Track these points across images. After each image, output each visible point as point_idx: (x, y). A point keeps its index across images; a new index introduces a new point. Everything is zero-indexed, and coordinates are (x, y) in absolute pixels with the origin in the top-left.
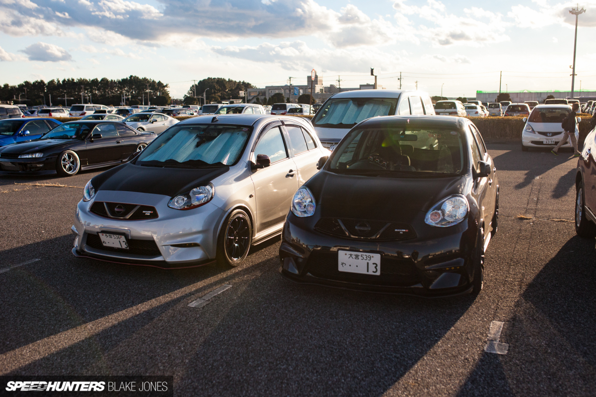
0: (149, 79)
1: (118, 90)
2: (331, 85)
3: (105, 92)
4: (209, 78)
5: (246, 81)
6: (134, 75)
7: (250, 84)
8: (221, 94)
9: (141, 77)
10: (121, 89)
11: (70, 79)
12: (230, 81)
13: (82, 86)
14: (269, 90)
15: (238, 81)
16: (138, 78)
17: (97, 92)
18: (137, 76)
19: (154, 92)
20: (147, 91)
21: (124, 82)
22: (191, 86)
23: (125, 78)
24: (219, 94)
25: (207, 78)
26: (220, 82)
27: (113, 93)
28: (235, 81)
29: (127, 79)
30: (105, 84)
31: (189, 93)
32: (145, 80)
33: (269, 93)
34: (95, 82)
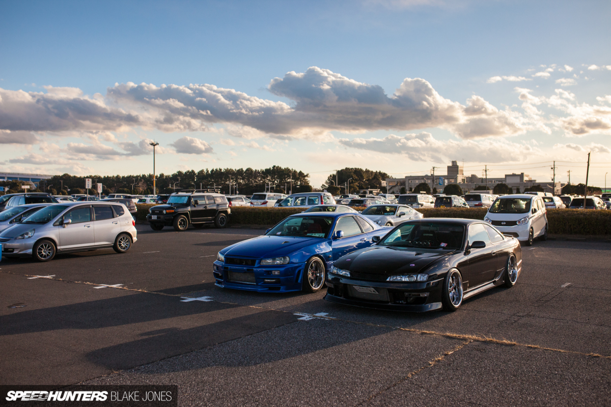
0: (291, 169)
1: (261, 180)
2: (472, 175)
3: (249, 181)
4: (346, 168)
5: (383, 171)
6: (277, 166)
7: (386, 174)
8: (359, 183)
9: (283, 167)
10: (264, 178)
11: (218, 169)
12: (367, 171)
13: (230, 176)
14: (409, 180)
15: (374, 171)
16: (281, 168)
17: (241, 181)
18: (280, 166)
19: (295, 181)
20: (289, 180)
21: (267, 172)
22: (329, 176)
23: (268, 168)
24: (357, 184)
25: (344, 168)
26: (358, 172)
27: (257, 182)
28: (372, 172)
29: (270, 169)
30: (250, 173)
31: (326, 183)
32: (288, 170)
33: (409, 183)
34: (240, 172)
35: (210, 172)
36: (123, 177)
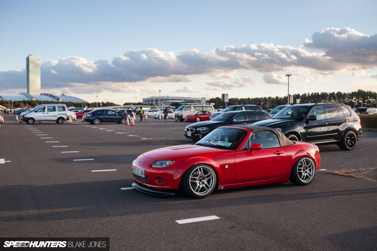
35: (310, 95)
36: (252, 99)
